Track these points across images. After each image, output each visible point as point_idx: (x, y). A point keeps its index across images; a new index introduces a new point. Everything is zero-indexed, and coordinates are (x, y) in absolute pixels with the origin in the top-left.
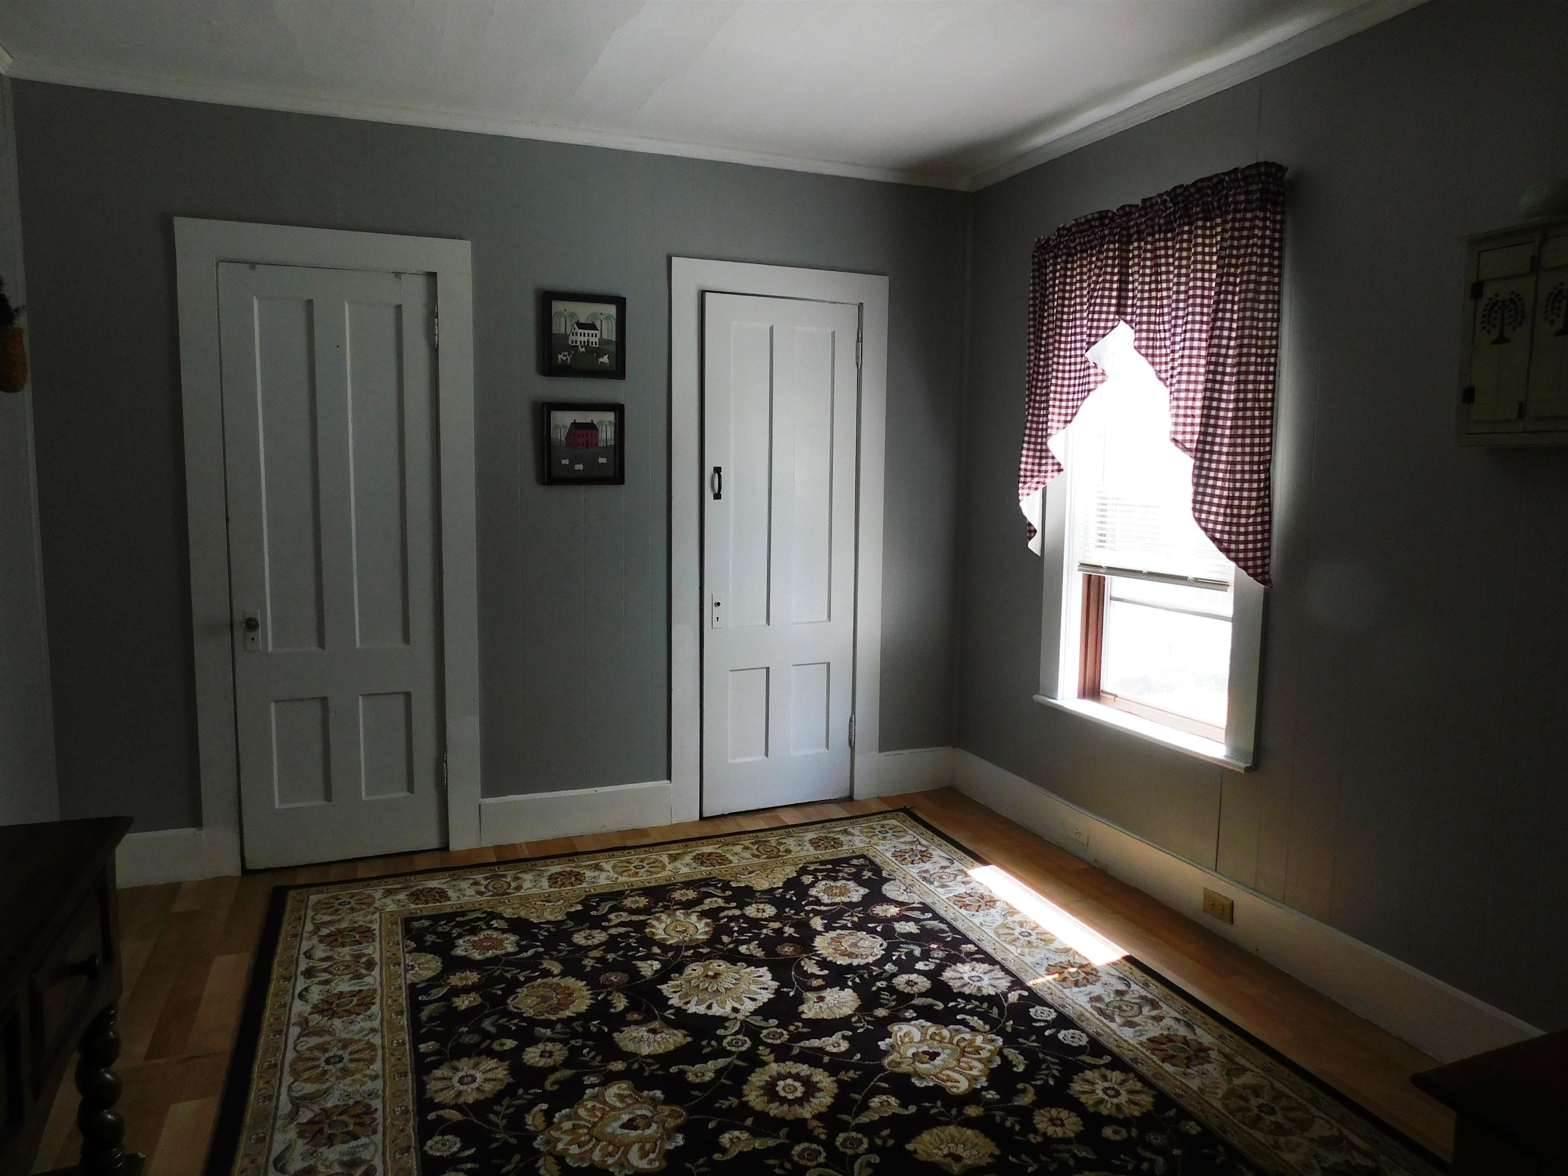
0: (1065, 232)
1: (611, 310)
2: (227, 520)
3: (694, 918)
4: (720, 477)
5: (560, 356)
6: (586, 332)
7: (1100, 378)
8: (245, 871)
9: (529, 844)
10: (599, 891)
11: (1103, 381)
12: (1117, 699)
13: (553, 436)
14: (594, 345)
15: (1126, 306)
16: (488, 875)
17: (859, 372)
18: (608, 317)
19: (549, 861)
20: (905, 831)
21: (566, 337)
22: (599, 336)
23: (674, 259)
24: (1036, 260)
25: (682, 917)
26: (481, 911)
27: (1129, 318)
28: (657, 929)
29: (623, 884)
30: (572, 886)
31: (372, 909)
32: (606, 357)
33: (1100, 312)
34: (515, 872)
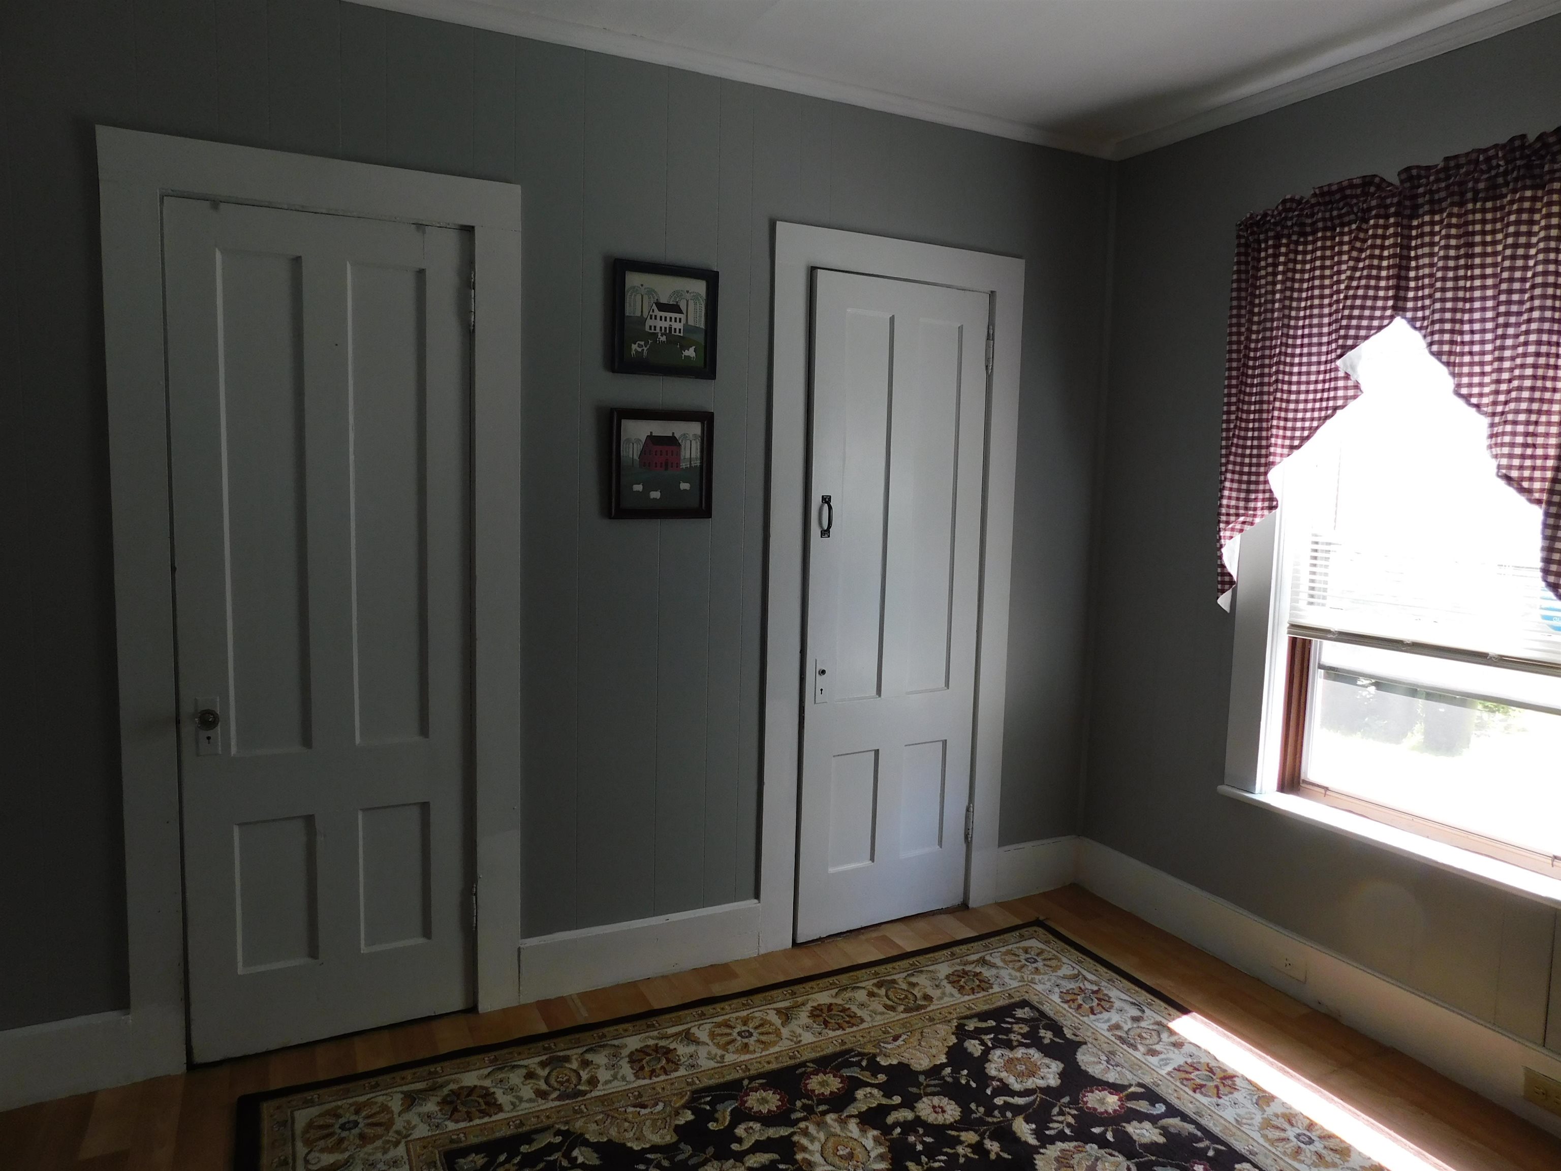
0: (1294, 205)
1: (699, 287)
2: (173, 569)
3: (853, 1127)
4: (830, 508)
5: (634, 347)
6: (668, 315)
7: (1351, 393)
8: (192, 1066)
9: (586, 997)
10: (707, 1082)
11: (1355, 397)
12: (1328, 793)
13: (623, 453)
14: (677, 333)
15: (1406, 299)
16: (544, 1058)
17: (989, 378)
18: (696, 297)
19: (620, 1027)
20: (1056, 958)
21: (642, 321)
22: (683, 321)
23: (779, 224)
24: (1243, 241)
25: (836, 1128)
26: (552, 1131)
27: (1409, 315)
28: (811, 1153)
29: (735, 1066)
30: (666, 1073)
31: (392, 1136)
32: (692, 349)
33: (1363, 307)
34: (580, 1051)
